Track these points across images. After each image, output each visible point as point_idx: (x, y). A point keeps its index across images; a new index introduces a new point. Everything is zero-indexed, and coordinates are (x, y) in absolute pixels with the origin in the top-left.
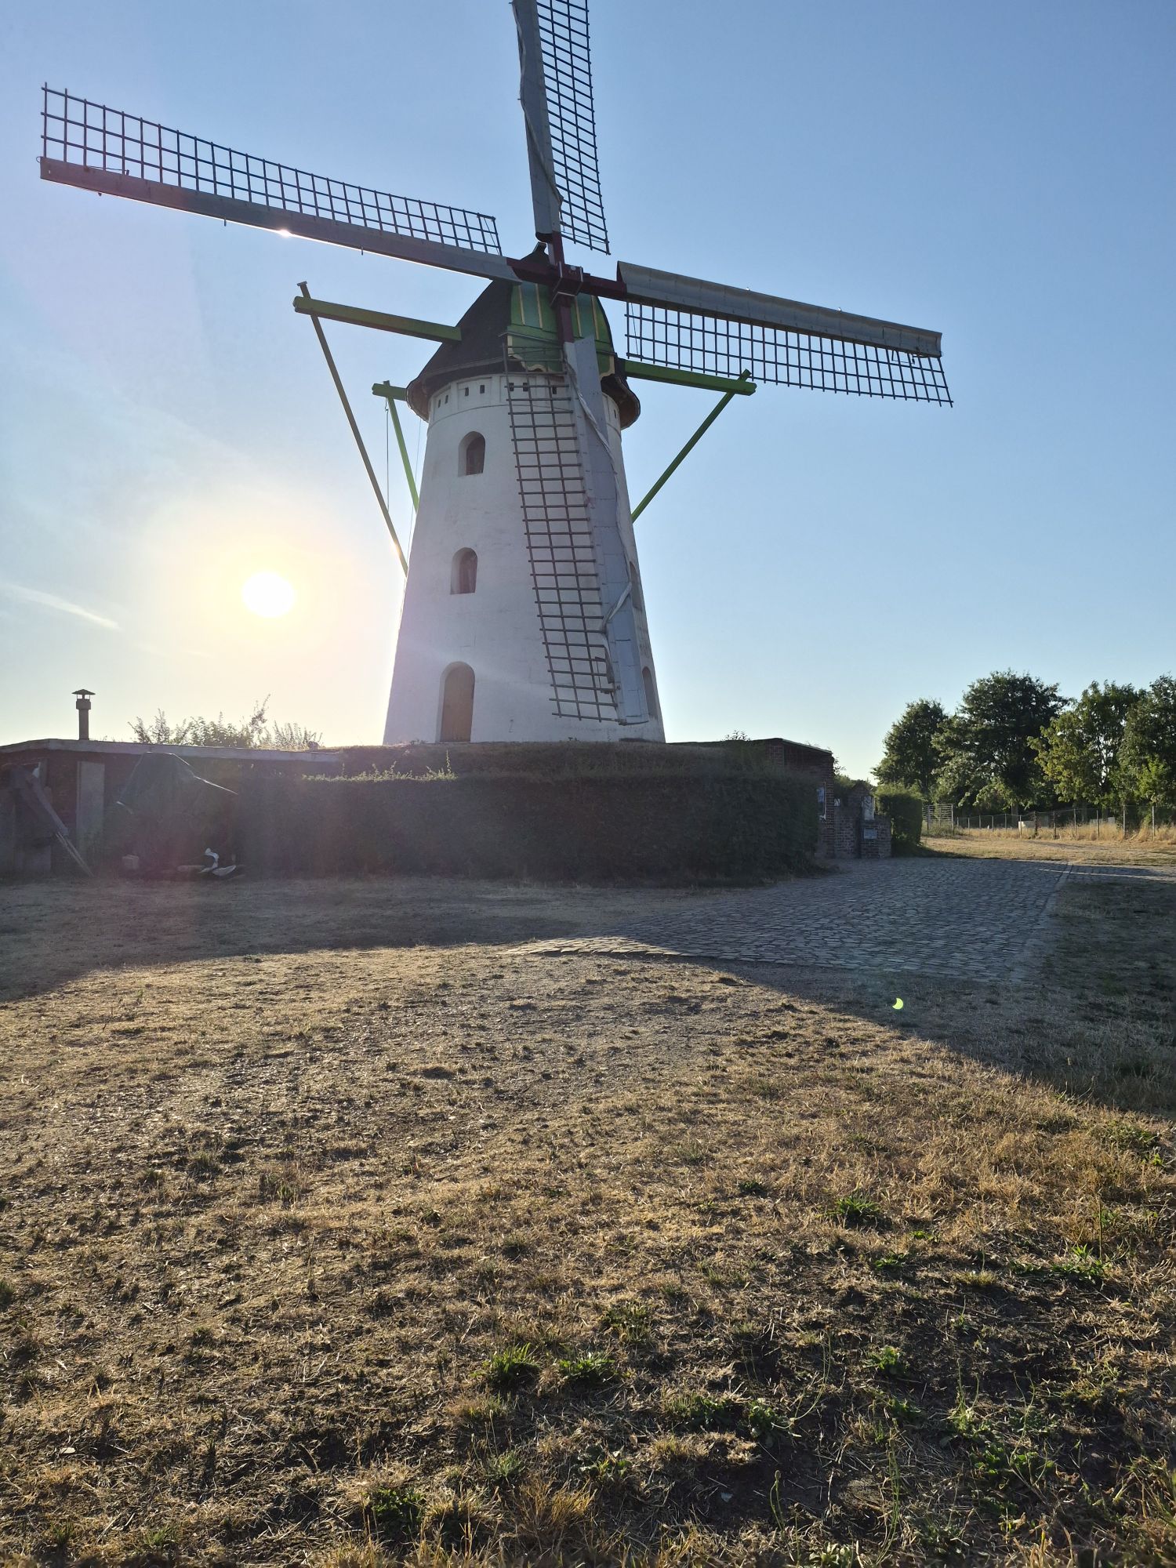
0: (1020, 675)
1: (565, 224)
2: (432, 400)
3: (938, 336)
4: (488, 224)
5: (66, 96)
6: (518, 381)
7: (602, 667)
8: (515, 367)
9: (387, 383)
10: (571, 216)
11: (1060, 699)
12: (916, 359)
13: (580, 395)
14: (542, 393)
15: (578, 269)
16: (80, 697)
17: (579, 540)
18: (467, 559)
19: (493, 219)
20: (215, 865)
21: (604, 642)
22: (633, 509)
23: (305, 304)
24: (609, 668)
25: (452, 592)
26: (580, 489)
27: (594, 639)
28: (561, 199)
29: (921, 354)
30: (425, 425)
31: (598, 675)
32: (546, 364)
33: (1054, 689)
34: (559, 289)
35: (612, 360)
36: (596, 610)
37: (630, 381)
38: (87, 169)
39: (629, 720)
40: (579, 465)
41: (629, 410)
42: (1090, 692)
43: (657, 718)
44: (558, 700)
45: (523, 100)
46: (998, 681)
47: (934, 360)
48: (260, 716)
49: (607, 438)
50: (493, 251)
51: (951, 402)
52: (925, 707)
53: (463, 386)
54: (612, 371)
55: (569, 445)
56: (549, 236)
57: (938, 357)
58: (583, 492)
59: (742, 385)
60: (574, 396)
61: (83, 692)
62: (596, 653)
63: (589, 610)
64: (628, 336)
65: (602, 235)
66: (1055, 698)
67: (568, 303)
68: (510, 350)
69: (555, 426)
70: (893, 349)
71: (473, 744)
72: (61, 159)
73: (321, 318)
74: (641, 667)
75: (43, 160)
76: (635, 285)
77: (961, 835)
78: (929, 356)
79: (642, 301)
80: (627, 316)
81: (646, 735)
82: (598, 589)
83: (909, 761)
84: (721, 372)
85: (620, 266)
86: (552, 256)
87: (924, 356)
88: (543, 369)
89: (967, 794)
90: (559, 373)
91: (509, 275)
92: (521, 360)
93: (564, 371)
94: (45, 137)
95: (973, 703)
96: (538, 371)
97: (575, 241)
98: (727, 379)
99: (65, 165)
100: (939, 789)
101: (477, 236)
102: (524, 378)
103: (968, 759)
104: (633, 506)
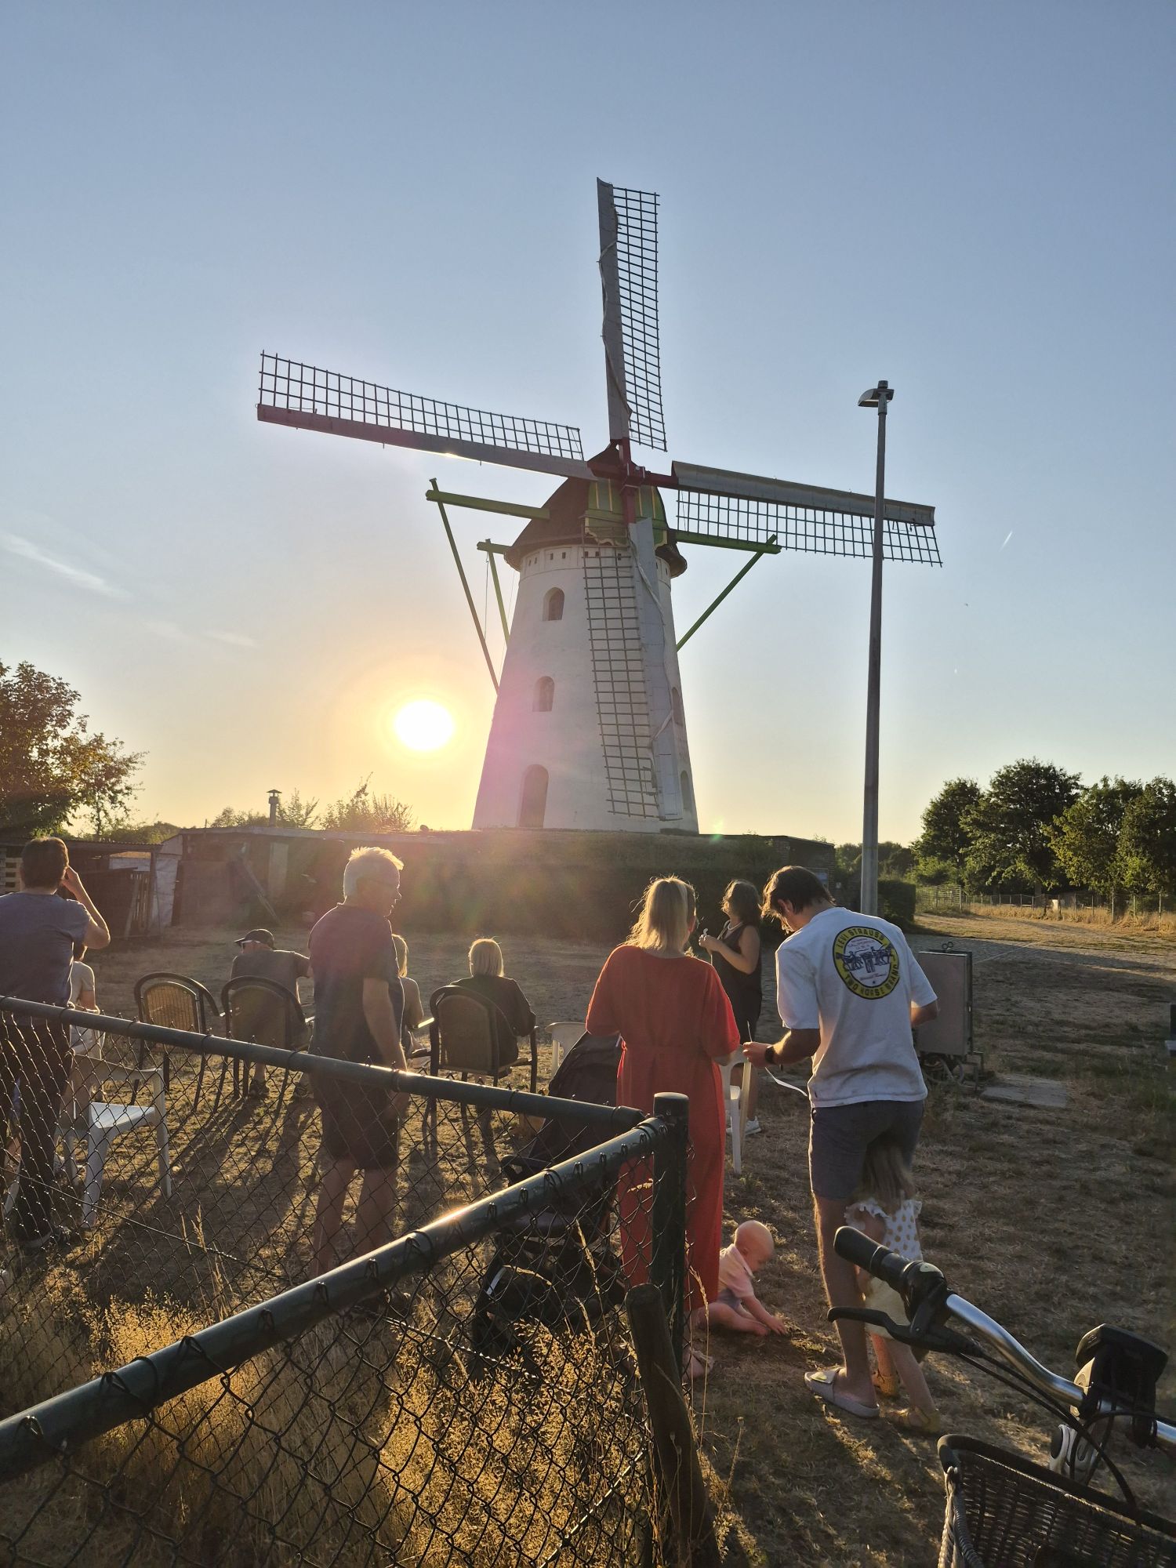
0: (1044, 764)
1: (632, 430)
2: (524, 559)
3: (932, 509)
4: (574, 435)
5: (276, 359)
6: (592, 552)
7: (648, 775)
8: (591, 541)
9: (488, 541)
10: (638, 424)
11: (1082, 787)
12: (913, 528)
13: (639, 564)
14: (610, 562)
15: (642, 468)
16: (272, 795)
17: (633, 676)
18: (547, 683)
19: (578, 430)
21: (651, 756)
22: (678, 641)
23: (436, 496)
24: (654, 777)
25: (533, 711)
26: (636, 637)
27: (642, 752)
28: (631, 411)
29: (916, 523)
30: (518, 574)
31: (645, 781)
32: (614, 539)
33: (1076, 778)
34: (626, 483)
35: (665, 534)
36: (646, 731)
37: (679, 545)
38: (289, 411)
39: (667, 818)
41: (678, 565)
42: (1101, 786)
43: (691, 811)
44: (613, 801)
45: (604, 337)
46: (1023, 767)
47: (928, 528)
48: (363, 789)
49: (658, 599)
50: (577, 457)
51: (941, 564)
52: (962, 786)
53: (549, 552)
54: (665, 541)
55: (630, 603)
56: (620, 440)
57: (932, 525)
58: (639, 639)
59: (771, 547)
60: (635, 564)
61: (274, 791)
62: (644, 764)
63: (639, 730)
64: (678, 516)
65: (661, 436)
66: (1078, 787)
67: (633, 493)
68: (587, 530)
69: (619, 589)
70: (894, 520)
71: (546, 830)
72: (272, 405)
73: (444, 505)
74: (679, 774)
75: (260, 406)
76: (685, 477)
77: (967, 914)
78: (923, 525)
79: (690, 489)
80: (679, 501)
81: (684, 826)
82: (648, 714)
83: (947, 836)
84: (752, 538)
85: (674, 464)
86: (621, 455)
87: (920, 525)
88: (612, 542)
89: (994, 874)
90: (623, 546)
91: (588, 475)
92: (595, 535)
93: (627, 545)
94: (261, 389)
95: (999, 788)
96: (608, 544)
97: (640, 443)
98: (757, 543)
99: (274, 408)
100: (968, 867)
101: (565, 444)
102: (597, 550)
103: (994, 841)
104: (678, 640)
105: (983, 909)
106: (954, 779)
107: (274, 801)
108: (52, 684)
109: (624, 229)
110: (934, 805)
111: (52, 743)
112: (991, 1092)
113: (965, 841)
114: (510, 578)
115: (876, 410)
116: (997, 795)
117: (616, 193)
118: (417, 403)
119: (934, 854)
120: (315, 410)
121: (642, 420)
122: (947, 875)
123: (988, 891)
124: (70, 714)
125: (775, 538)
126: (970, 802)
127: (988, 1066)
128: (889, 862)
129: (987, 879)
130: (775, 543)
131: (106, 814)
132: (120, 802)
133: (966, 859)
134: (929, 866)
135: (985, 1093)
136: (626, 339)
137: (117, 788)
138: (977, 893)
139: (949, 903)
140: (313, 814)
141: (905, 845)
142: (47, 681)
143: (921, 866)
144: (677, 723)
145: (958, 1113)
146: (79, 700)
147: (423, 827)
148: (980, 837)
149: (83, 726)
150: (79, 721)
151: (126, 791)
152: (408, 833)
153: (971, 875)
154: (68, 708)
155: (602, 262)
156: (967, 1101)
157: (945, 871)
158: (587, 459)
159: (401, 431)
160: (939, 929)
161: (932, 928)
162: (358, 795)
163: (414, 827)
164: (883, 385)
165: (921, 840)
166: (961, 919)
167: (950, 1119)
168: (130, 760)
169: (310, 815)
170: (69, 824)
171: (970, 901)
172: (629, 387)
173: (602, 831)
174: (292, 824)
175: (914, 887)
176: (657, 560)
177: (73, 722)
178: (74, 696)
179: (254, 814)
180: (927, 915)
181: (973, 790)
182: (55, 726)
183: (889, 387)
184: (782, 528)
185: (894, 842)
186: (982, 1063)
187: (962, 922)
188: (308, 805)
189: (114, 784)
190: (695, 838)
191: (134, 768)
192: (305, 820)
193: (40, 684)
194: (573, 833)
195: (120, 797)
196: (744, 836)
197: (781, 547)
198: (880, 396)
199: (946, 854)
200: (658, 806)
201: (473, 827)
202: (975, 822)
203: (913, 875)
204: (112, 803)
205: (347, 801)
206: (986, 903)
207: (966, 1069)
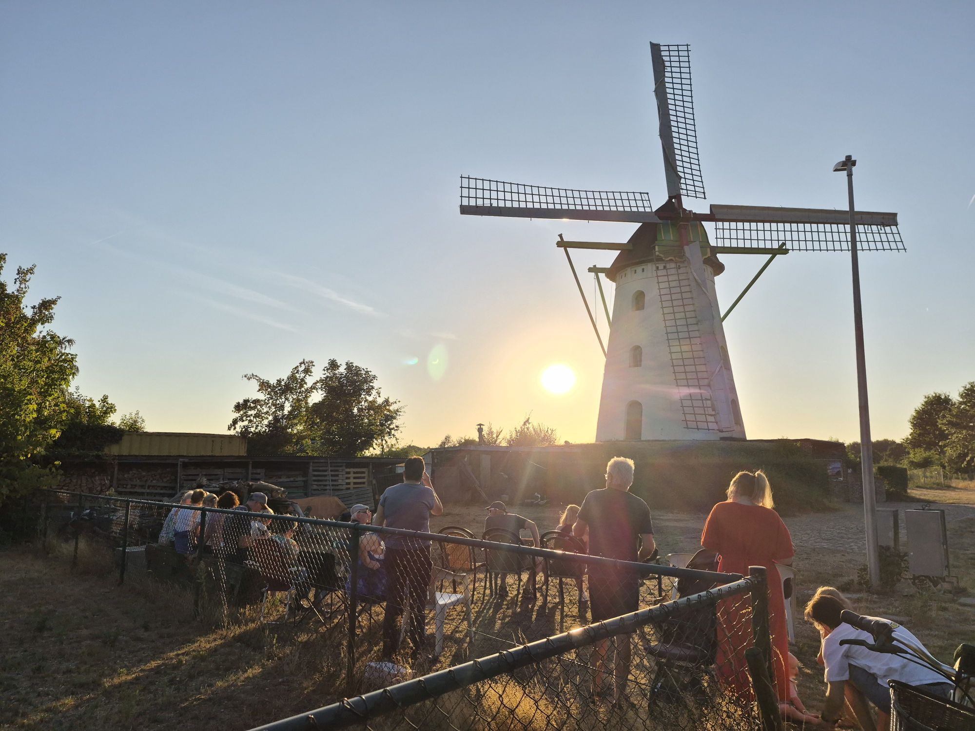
1: (682, 189)
2: (618, 275)
3: (895, 215)
4: (645, 197)
5: (469, 178)
6: (661, 266)
7: (709, 404)
8: (660, 259)
9: (595, 266)
10: (686, 184)
12: (882, 228)
13: (693, 271)
14: (673, 271)
15: (690, 211)
18: (637, 351)
19: (648, 194)
20: (539, 500)
21: (709, 391)
22: (722, 317)
23: (563, 244)
24: (713, 404)
25: (630, 367)
26: (694, 316)
28: (681, 178)
29: (885, 226)
30: (614, 284)
31: (707, 407)
32: (675, 257)
34: (680, 221)
35: (709, 250)
36: (705, 375)
37: (719, 256)
38: (477, 207)
39: (724, 430)
40: (693, 304)
41: (719, 268)
43: (740, 425)
44: (686, 421)
45: (660, 135)
47: (894, 228)
48: (528, 420)
49: (707, 291)
50: (648, 210)
51: (905, 249)
52: (938, 398)
53: (634, 269)
54: (709, 254)
55: (688, 295)
56: (675, 196)
57: (896, 225)
58: (696, 317)
59: (782, 250)
60: (690, 271)
61: (480, 425)
63: (700, 375)
64: (717, 238)
65: (702, 190)
67: (685, 227)
68: (657, 253)
69: (680, 287)
70: (868, 225)
71: (643, 441)
72: (468, 204)
73: (568, 249)
74: (730, 400)
75: (461, 206)
76: (718, 214)
77: (949, 487)
78: (890, 226)
79: (723, 220)
80: (716, 229)
81: (735, 435)
82: (705, 364)
83: (929, 434)
84: (768, 246)
85: (712, 206)
86: (676, 205)
87: (887, 226)
88: (674, 259)
89: (968, 458)
90: (682, 260)
91: (656, 220)
92: (662, 256)
93: (684, 259)
94: (462, 197)
95: (966, 398)
96: (671, 260)
97: (688, 196)
98: (772, 249)
99: (469, 206)
100: (947, 454)
101: (640, 203)
102: (664, 265)
103: (966, 435)
104: (722, 315)
105: (961, 484)
106: (931, 394)
107: (480, 430)
108: (363, 372)
109: (669, 69)
110: (918, 412)
111: (364, 404)
112: (963, 600)
113: (943, 436)
114: (610, 287)
115: (845, 173)
116: (964, 403)
117: (662, 48)
118: (549, 192)
119: (920, 446)
120: (491, 204)
121: (688, 182)
122: (931, 461)
123: (965, 471)
124: (373, 388)
125: (784, 244)
126: (946, 408)
127: (962, 584)
128: (887, 453)
129: (963, 463)
130: (784, 247)
131: (386, 442)
132: (394, 435)
133: (945, 449)
134: (917, 455)
135: (960, 601)
136: (674, 135)
137: (391, 427)
138: (956, 473)
139: (933, 480)
140: (501, 437)
141: (898, 441)
142: (360, 371)
143: (912, 456)
144: (726, 369)
145: (940, 613)
146: (377, 379)
147: (566, 442)
148: (955, 433)
149: (379, 393)
150: (377, 391)
151: (396, 428)
152: (556, 446)
153: (951, 461)
154: (371, 384)
155: (656, 91)
156: (947, 605)
157: (930, 458)
158: (654, 211)
159: (540, 209)
160: (928, 498)
161: (922, 497)
162: (525, 424)
163: (560, 442)
164: (849, 158)
165: (910, 437)
166: (944, 491)
167: (934, 616)
168: (397, 410)
169: (499, 437)
170: (374, 449)
171: (951, 478)
172: (679, 163)
173: (680, 440)
174: (489, 444)
175: (905, 469)
176: (704, 267)
177: (374, 392)
178: (374, 378)
179: (467, 438)
180: (918, 489)
181: (947, 400)
182: (365, 395)
183: (853, 159)
184: (788, 237)
185: (890, 439)
186: (958, 582)
187: (944, 493)
188: (497, 432)
189: (390, 425)
190: (745, 443)
191: (400, 415)
192: (496, 441)
193: (357, 372)
194: (662, 442)
195: (393, 432)
196: (779, 440)
197: (789, 250)
198: (848, 164)
199: (929, 446)
200: (717, 423)
201: (596, 441)
202: (950, 423)
203: (906, 462)
204: (389, 435)
205: (519, 428)
206: (964, 479)
207: (946, 586)
